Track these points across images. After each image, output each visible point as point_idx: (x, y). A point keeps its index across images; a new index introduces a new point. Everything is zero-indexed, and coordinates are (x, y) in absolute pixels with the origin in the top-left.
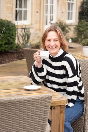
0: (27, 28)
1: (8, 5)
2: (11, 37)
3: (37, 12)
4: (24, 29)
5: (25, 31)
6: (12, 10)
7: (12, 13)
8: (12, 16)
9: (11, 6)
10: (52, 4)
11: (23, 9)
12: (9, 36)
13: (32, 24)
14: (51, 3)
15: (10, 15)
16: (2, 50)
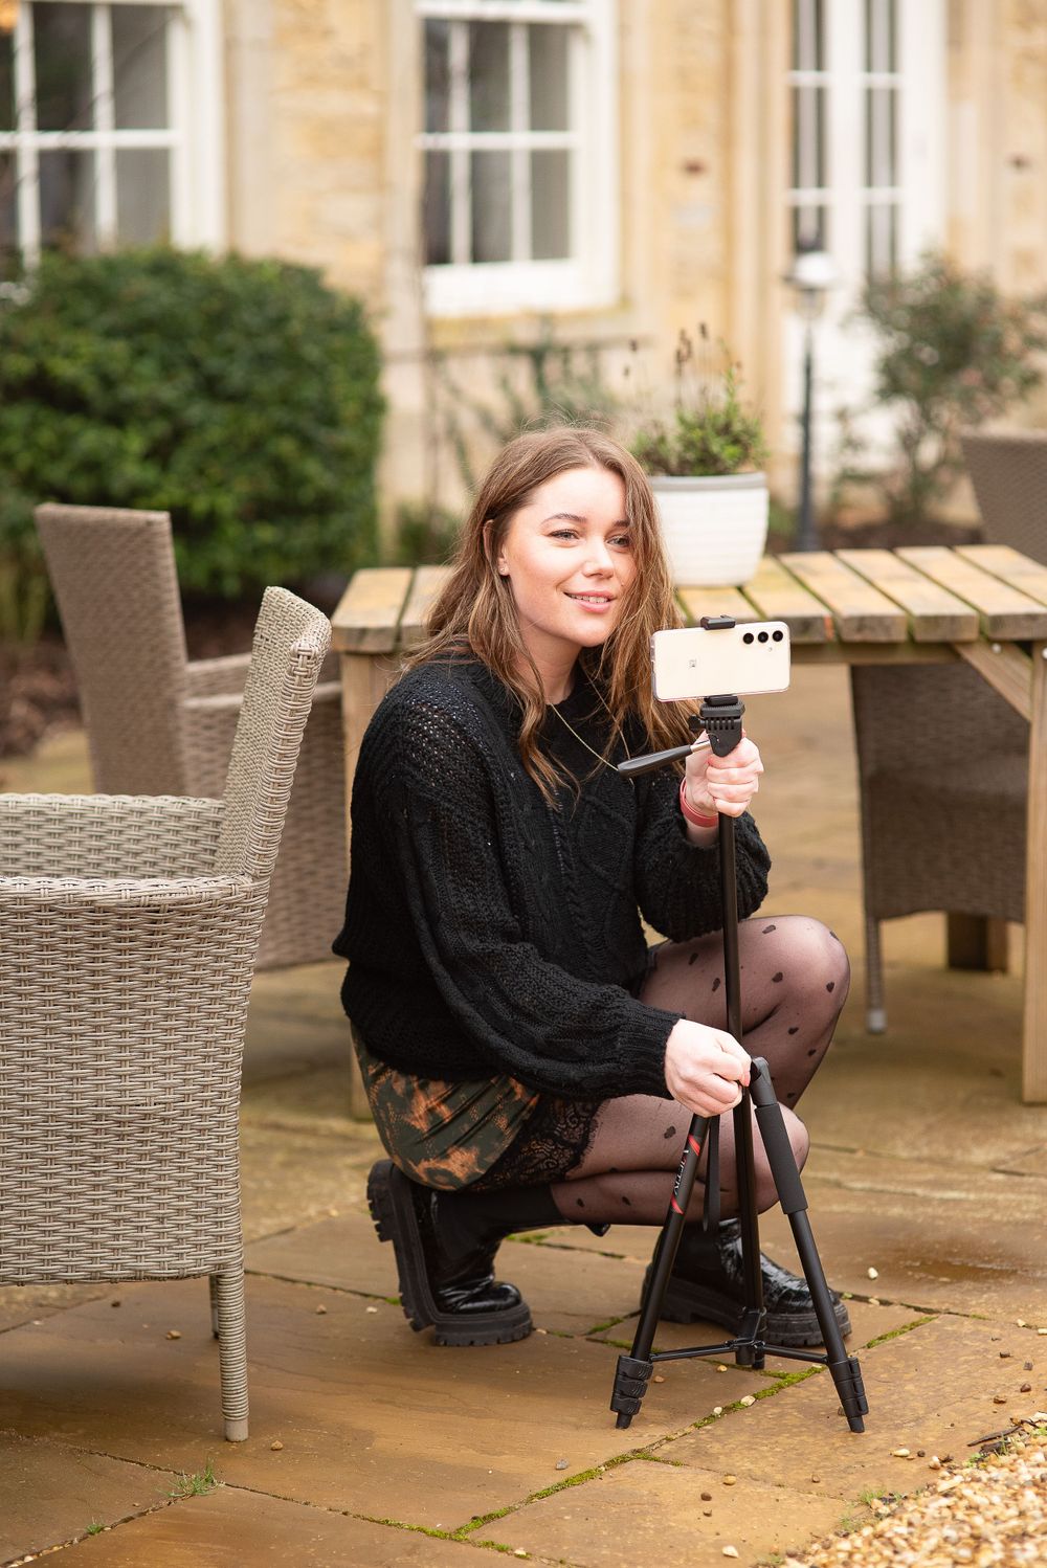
0: (565, 352)
1: (336, 103)
2: (307, 443)
3: (694, 168)
4: (537, 356)
5: (540, 383)
6: (377, 151)
7: (381, 185)
8: (379, 223)
9: (369, 107)
10: (881, 79)
11: (518, 140)
12: (281, 430)
13: (625, 302)
14: (869, 66)
15: (353, 210)
16: (216, 575)
